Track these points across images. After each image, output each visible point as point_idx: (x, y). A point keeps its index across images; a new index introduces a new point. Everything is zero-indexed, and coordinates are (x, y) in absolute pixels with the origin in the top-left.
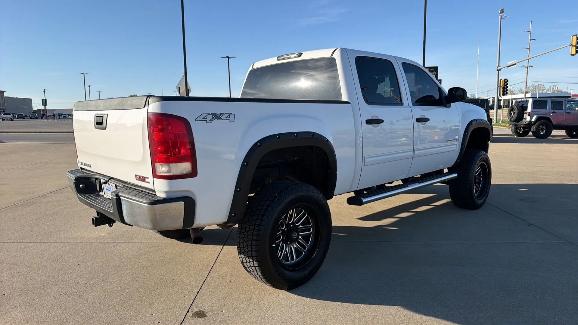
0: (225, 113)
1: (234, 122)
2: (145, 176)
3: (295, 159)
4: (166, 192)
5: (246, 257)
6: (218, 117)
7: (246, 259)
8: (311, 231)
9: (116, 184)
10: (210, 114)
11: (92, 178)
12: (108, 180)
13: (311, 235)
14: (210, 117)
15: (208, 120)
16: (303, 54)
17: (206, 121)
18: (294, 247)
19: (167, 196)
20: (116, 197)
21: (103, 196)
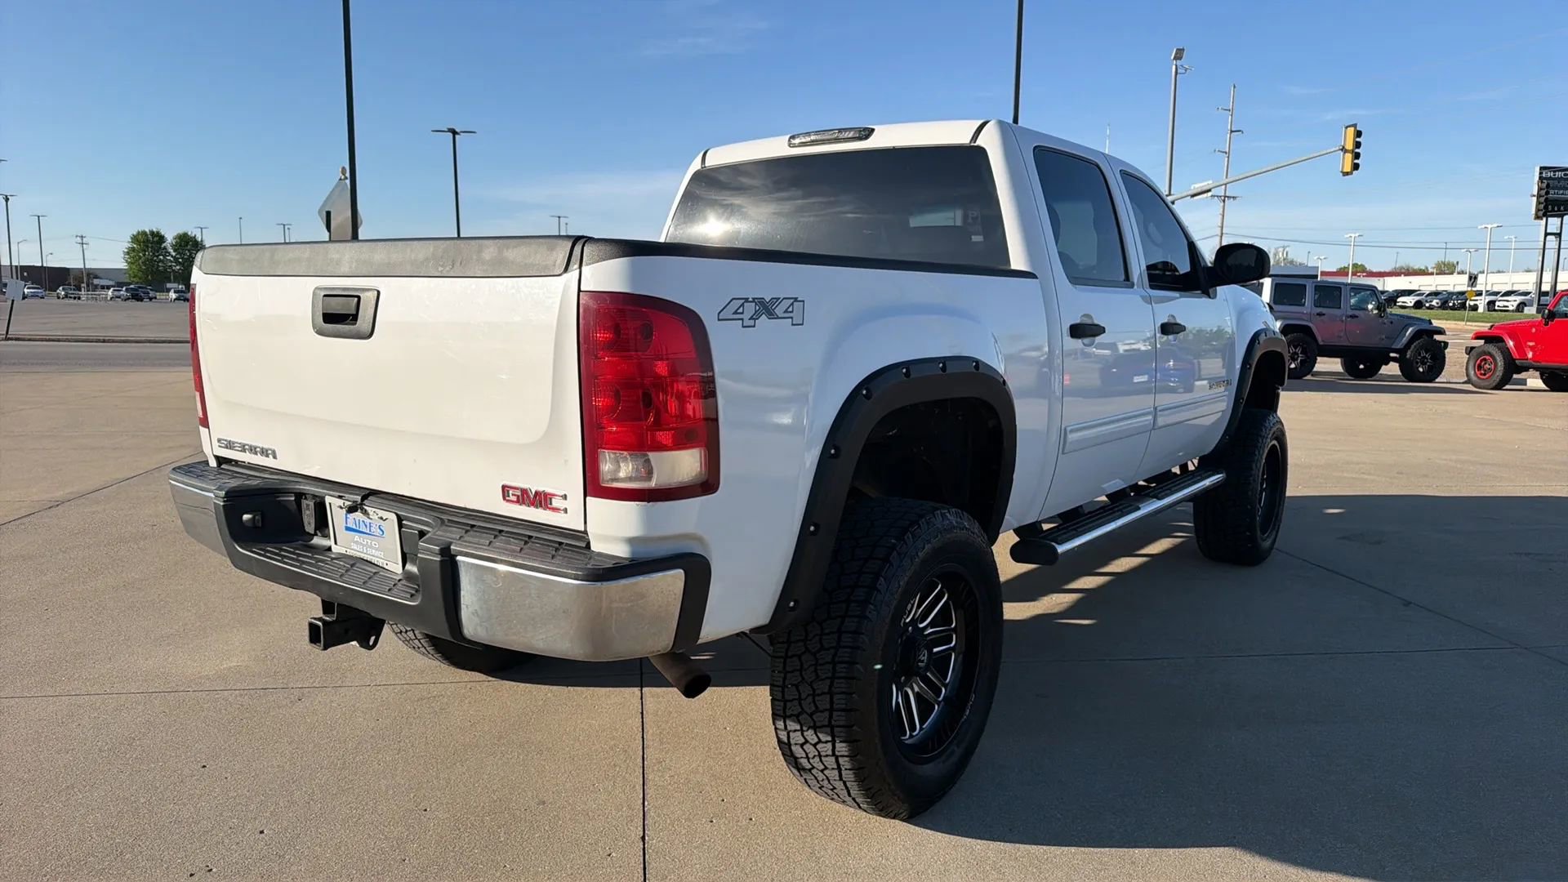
0: (784, 298)
1: (802, 324)
2: (549, 490)
3: (891, 433)
4: (631, 541)
5: (805, 728)
6: (766, 308)
7: (805, 734)
8: (954, 643)
9: (399, 513)
10: (751, 300)
11: (287, 492)
12: (359, 498)
13: (953, 654)
14: (750, 308)
15: (746, 316)
16: (875, 133)
17: (741, 321)
18: (913, 690)
19: (633, 553)
20: (442, 556)
21: (329, 549)
